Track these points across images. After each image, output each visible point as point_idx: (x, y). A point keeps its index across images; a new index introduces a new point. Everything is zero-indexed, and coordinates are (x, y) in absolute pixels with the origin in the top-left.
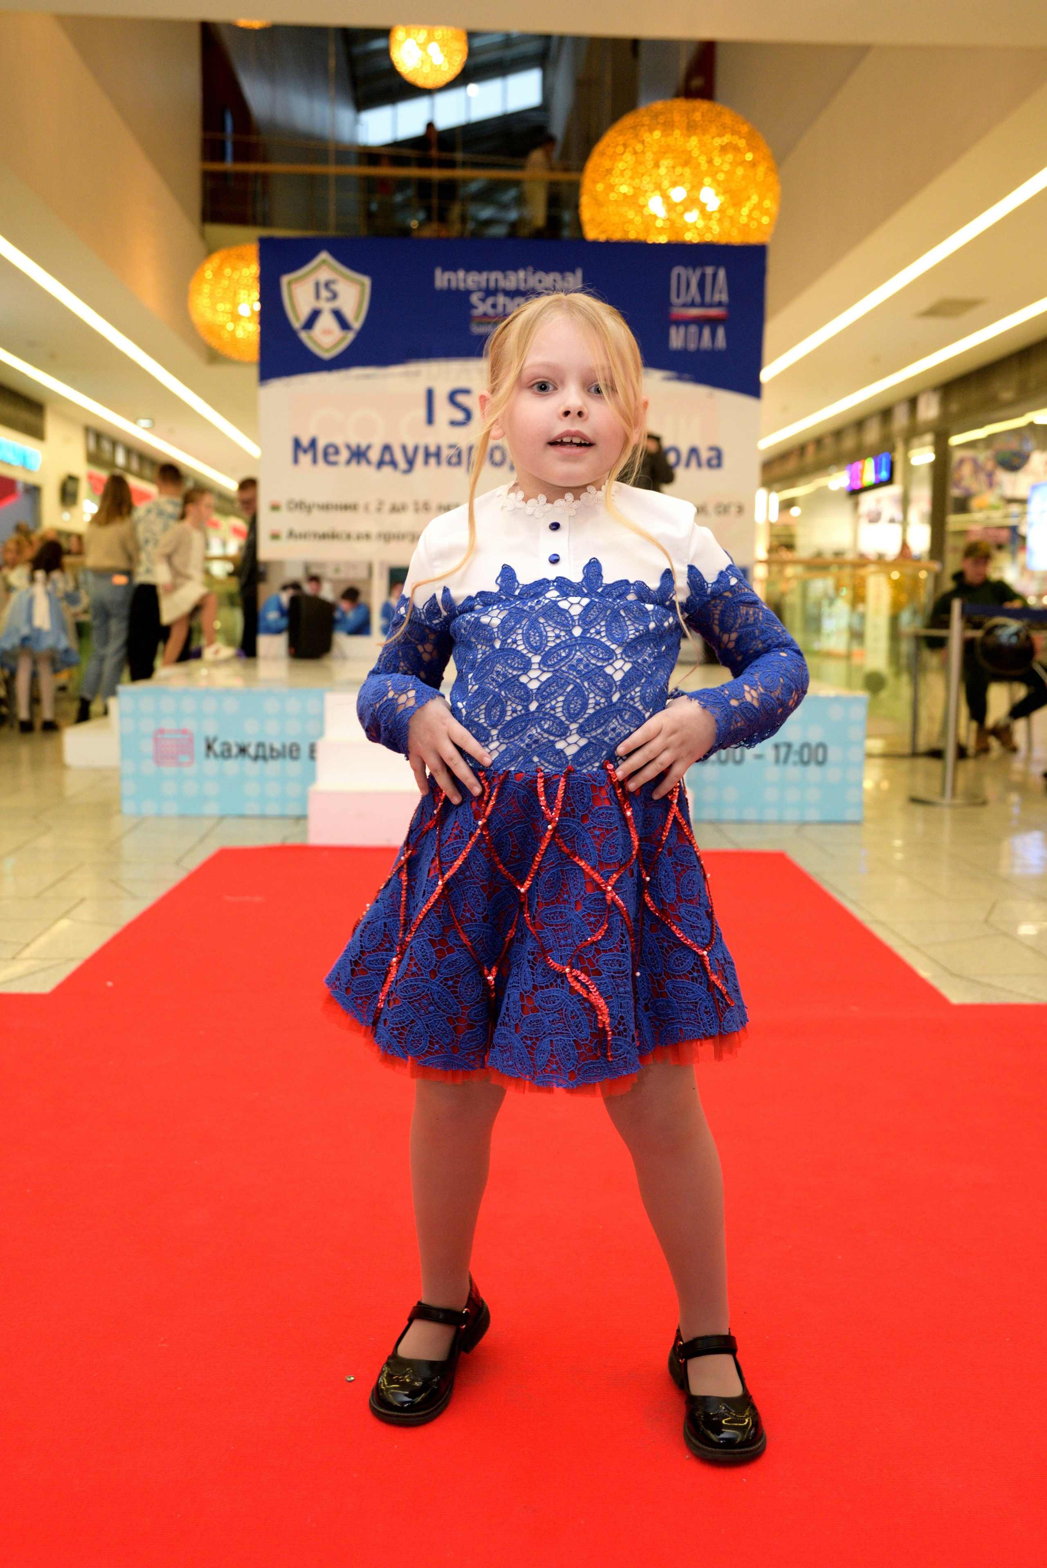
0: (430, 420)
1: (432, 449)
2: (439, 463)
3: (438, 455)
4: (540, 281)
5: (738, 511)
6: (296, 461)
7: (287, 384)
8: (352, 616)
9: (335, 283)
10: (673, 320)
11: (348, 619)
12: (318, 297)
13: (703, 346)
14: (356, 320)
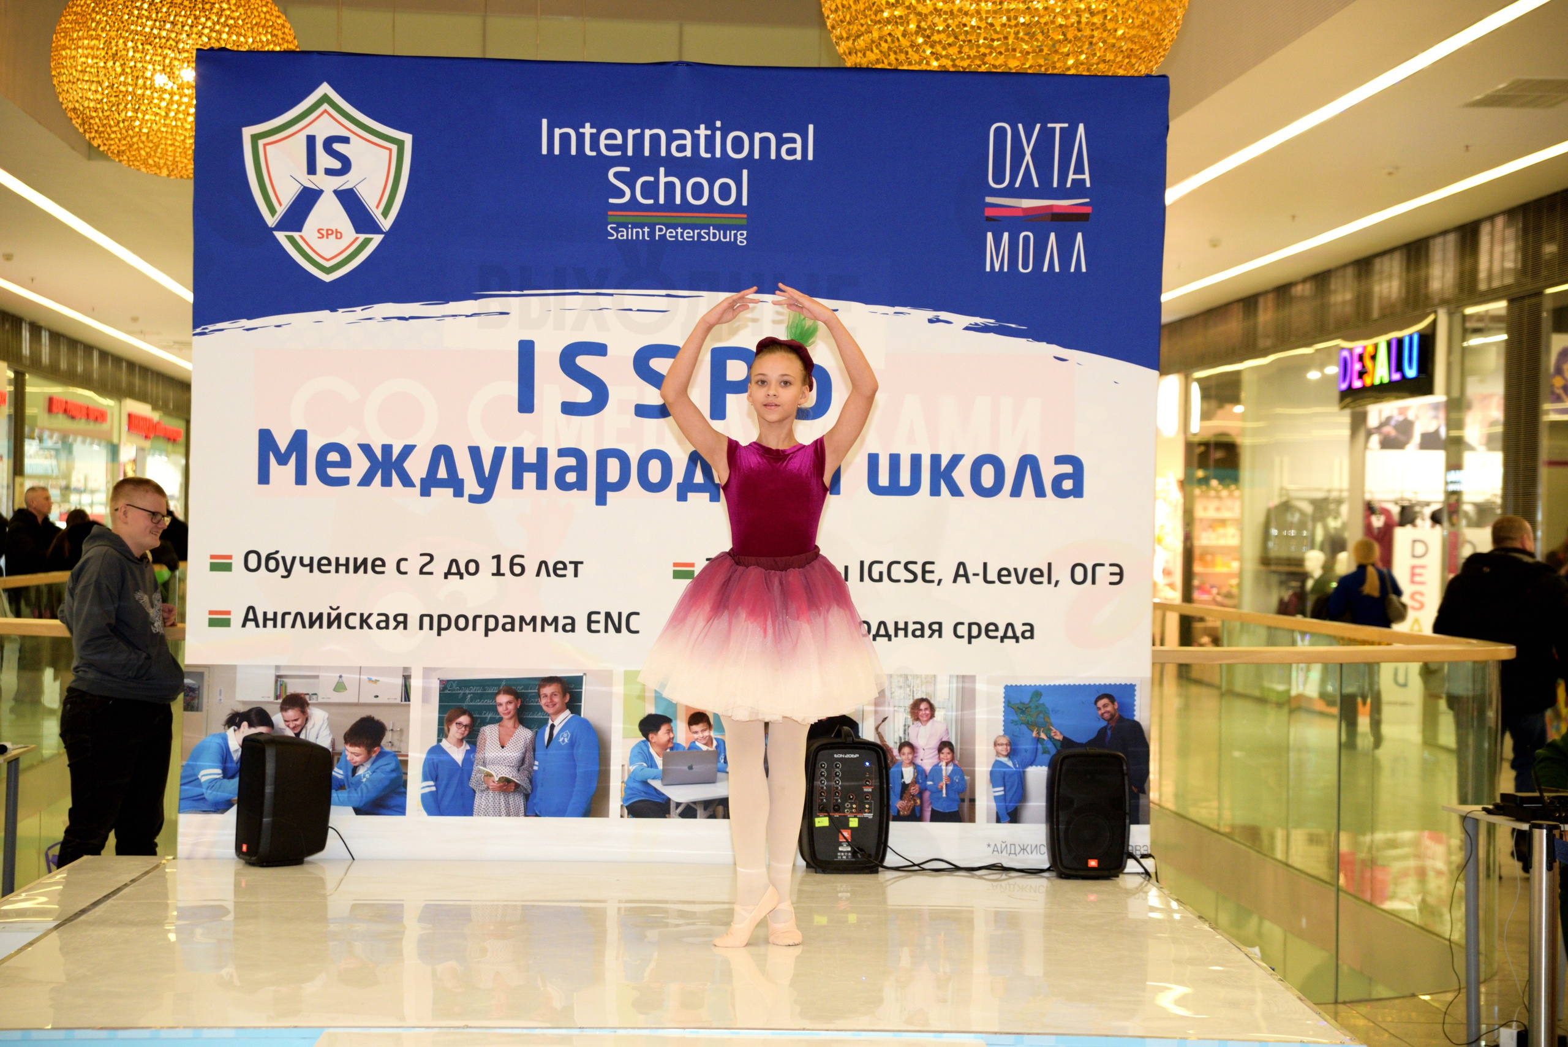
0: (526, 404)
1: (530, 457)
2: (541, 484)
3: (540, 467)
4: (738, 145)
5: (1116, 578)
6: (264, 477)
7: (248, 330)
8: (367, 776)
9: (345, 140)
10: (989, 219)
11: (359, 782)
12: (312, 169)
13: (1045, 269)
14: (385, 214)
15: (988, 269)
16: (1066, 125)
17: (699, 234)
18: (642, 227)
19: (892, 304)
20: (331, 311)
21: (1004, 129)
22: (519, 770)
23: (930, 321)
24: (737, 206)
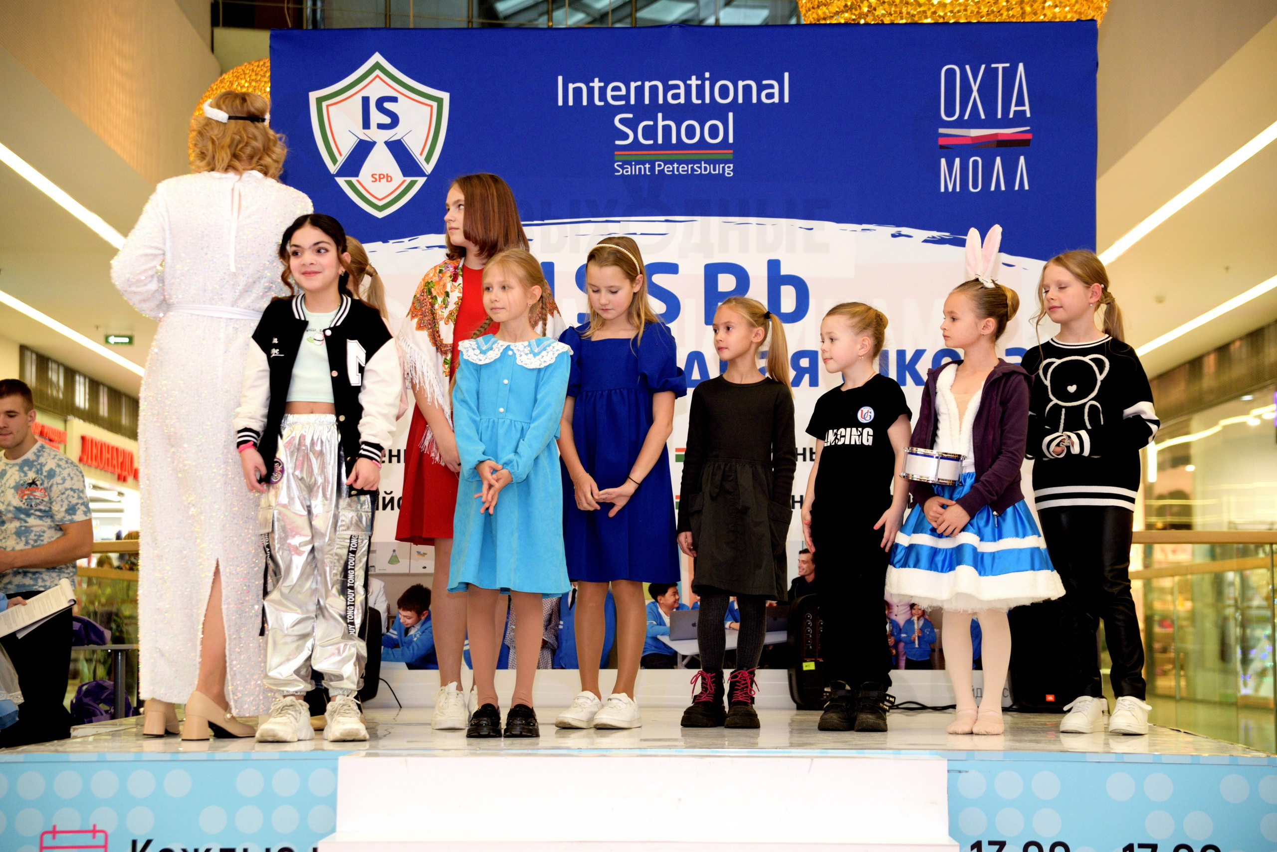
4: (724, 92)
8: (418, 636)
9: (394, 100)
10: (942, 147)
11: (411, 642)
12: (366, 125)
13: (993, 188)
14: (428, 160)
15: (942, 190)
16: (1007, 65)
17: (692, 168)
18: (644, 164)
19: (860, 222)
20: (384, 242)
21: (953, 71)
22: (546, 629)
23: (893, 236)
24: (724, 143)
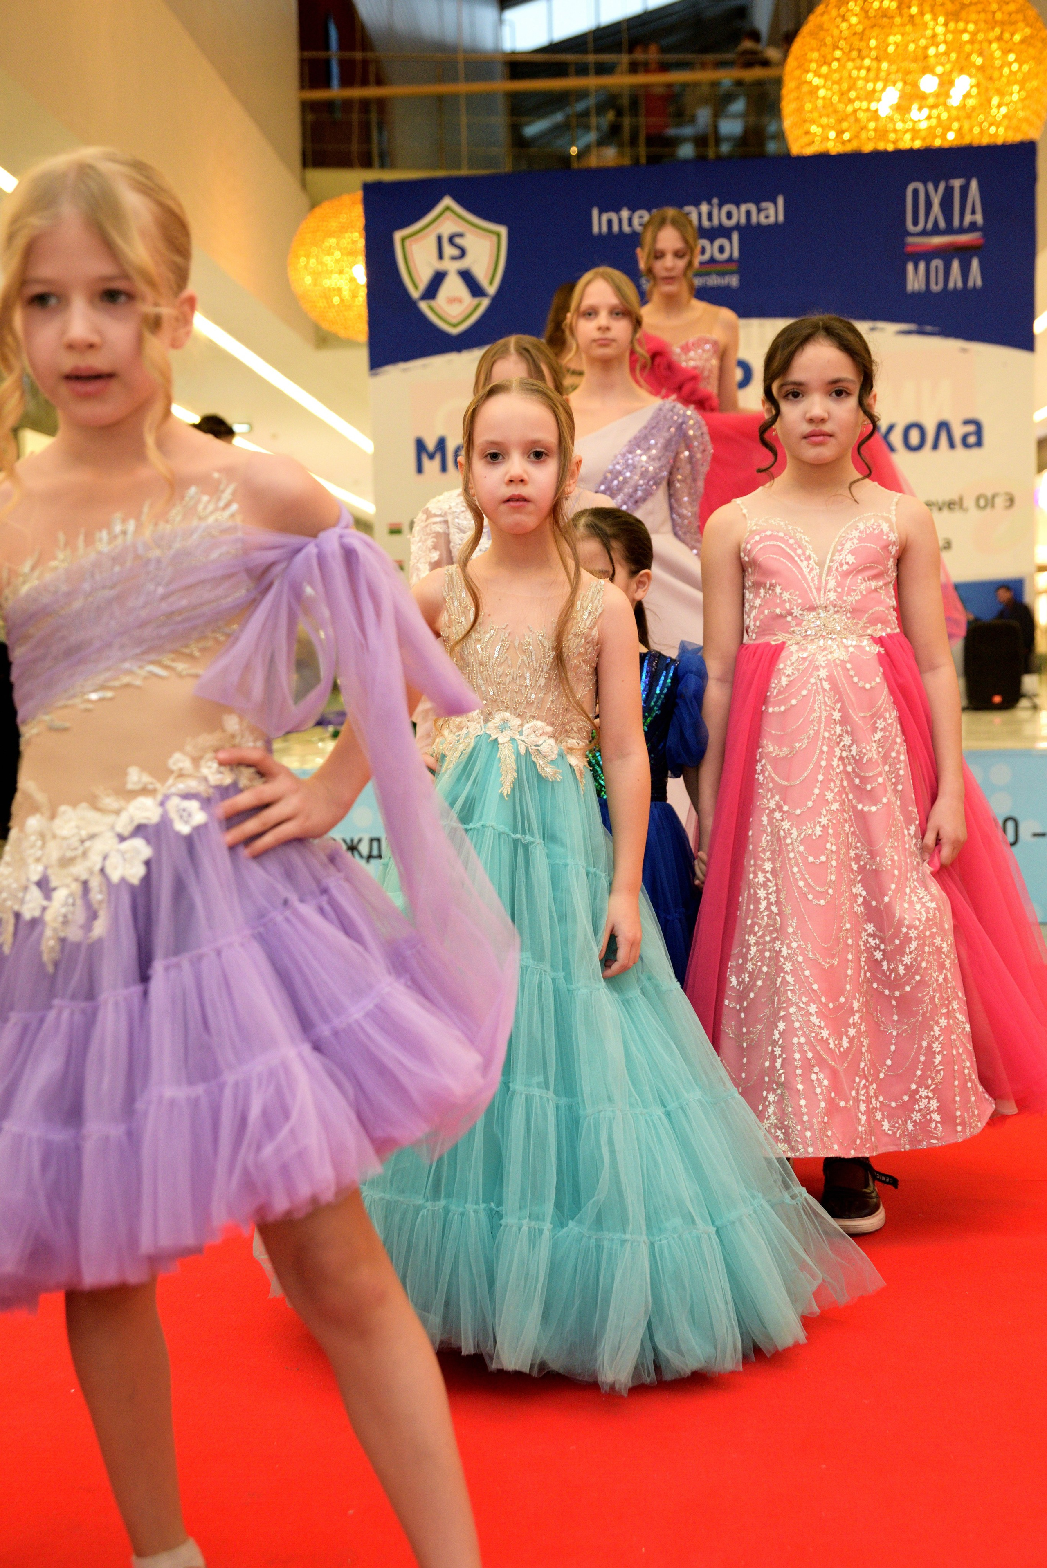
4: (729, 216)
5: (1008, 504)
6: (420, 469)
7: (405, 370)
9: (461, 235)
10: (910, 254)
12: (441, 256)
13: (951, 285)
14: (491, 282)
20: (458, 353)
23: (870, 329)
24: (730, 260)
